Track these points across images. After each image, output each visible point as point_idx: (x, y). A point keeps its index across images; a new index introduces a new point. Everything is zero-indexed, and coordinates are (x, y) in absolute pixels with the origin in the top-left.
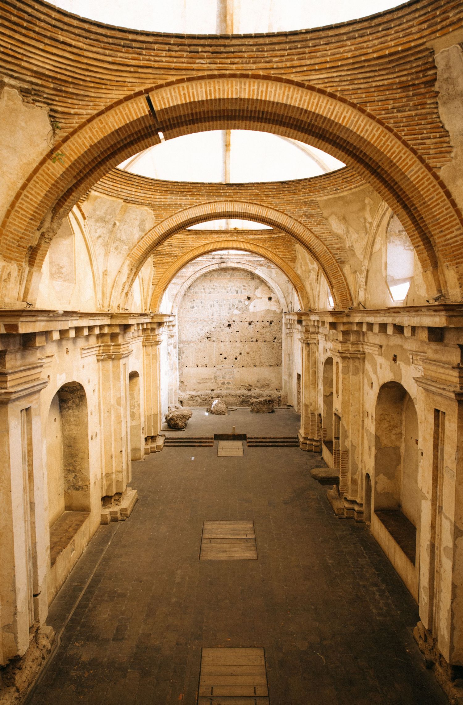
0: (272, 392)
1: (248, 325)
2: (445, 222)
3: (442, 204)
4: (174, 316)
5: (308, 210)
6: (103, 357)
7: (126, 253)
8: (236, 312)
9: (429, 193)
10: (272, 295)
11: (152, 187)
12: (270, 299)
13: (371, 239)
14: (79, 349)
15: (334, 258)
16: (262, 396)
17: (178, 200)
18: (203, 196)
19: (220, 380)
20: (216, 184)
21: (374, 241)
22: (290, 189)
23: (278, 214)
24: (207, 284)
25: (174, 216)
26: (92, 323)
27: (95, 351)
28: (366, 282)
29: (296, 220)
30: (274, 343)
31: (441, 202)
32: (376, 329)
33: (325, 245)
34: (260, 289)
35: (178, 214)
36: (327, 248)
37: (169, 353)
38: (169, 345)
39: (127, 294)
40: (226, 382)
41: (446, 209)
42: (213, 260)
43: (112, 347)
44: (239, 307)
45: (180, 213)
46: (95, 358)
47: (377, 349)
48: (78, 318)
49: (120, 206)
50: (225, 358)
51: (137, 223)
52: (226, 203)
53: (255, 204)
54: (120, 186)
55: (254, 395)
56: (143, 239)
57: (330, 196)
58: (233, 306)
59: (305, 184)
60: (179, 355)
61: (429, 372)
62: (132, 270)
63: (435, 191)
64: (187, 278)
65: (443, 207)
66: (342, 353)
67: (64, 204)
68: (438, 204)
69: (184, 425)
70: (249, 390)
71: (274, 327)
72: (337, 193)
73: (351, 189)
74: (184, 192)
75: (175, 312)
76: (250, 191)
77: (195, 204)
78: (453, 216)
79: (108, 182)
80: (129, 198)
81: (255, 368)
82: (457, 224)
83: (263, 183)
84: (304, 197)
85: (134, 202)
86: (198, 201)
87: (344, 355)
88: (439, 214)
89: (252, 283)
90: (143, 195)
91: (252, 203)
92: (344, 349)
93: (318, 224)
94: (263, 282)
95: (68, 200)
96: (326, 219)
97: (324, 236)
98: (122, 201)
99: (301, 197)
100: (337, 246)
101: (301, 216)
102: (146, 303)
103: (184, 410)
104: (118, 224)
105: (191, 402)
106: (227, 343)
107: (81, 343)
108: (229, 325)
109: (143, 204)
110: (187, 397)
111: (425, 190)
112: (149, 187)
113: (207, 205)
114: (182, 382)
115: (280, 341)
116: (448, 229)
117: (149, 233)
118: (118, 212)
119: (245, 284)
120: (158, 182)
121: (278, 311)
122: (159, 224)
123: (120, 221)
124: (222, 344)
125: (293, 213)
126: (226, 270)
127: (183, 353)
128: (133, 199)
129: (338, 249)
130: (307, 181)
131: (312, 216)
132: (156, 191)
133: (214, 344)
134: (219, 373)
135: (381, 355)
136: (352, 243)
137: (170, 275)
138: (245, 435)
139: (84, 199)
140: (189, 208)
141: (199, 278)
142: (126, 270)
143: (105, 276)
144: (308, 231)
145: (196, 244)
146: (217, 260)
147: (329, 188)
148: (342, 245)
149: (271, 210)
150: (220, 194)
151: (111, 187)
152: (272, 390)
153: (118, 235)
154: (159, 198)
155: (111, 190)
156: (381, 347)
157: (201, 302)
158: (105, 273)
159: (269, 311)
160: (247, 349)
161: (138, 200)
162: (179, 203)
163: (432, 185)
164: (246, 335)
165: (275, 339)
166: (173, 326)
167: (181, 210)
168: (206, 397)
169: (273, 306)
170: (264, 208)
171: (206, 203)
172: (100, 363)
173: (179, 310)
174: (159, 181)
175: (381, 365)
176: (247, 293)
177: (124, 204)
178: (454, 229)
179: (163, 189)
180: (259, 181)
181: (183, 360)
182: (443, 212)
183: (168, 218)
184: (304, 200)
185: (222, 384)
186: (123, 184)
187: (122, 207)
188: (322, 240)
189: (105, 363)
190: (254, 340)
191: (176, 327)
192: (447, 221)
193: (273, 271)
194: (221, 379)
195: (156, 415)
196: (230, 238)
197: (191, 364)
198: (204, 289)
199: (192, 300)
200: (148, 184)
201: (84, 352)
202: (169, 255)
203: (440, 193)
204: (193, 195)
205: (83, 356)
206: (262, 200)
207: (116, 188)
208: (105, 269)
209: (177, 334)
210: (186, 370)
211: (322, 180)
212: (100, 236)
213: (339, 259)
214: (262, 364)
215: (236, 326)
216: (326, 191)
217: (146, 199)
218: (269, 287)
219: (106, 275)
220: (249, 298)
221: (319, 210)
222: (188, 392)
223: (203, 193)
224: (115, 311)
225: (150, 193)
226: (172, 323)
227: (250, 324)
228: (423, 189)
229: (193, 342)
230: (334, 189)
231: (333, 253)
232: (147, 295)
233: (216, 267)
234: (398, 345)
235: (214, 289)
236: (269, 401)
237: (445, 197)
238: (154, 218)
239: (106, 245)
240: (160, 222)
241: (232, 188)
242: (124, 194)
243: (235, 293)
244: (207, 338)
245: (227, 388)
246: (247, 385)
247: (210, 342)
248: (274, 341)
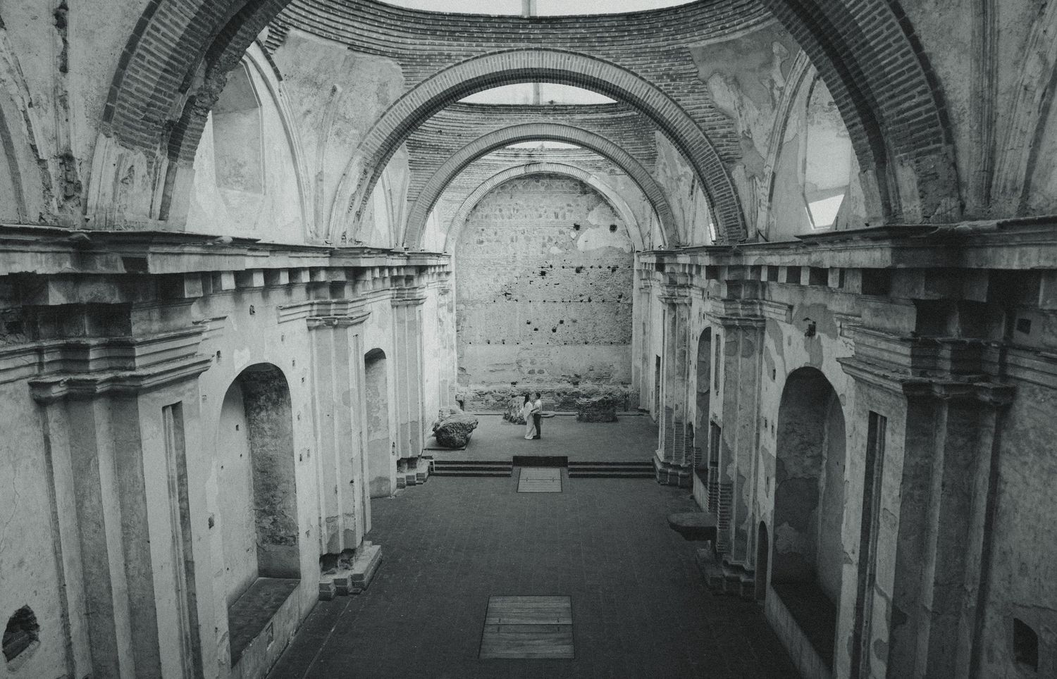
0: (614, 387)
1: (574, 273)
2: (900, 79)
3: (895, 46)
4: (449, 257)
5: (673, 65)
6: (317, 323)
7: (355, 142)
8: (555, 250)
9: (873, 24)
10: (617, 222)
11: (399, 23)
12: (613, 228)
13: (782, 118)
14: (274, 308)
15: (717, 152)
16: (596, 393)
17: (445, 48)
18: (488, 40)
19: (527, 367)
20: (511, 17)
21: (786, 121)
22: (642, 27)
23: (619, 73)
24: (504, 201)
25: (439, 76)
26: (295, 263)
27: (304, 312)
28: (771, 195)
29: (652, 85)
30: (619, 305)
31: (895, 42)
32: (783, 276)
33: (700, 128)
34: (596, 210)
35: (446, 73)
36: (704, 134)
37: (440, 320)
38: (440, 306)
39: (358, 215)
40: (536, 370)
41: (903, 55)
42: (516, 160)
43: (333, 307)
44: (560, 243)
45: (449, 71)
46: (303, 324)
47: (784, 312)
48: (268, 254)
49: (343, 58)
50: (536, 330)
51: (373, 88)
52: (530, 52)
53: (580, 54)
54: (341, 20)
55: (584, 393)
56: (385, 117)
57: (712, 41)
58: (550, 239)
59: (668, 18)
60: (458, 324)
61: (864, 348)
62: (365, 172)
63: (884, 21)
64: (471, 191)
65: (897, 50)
66: (727, 319)
67: (227, 44)
68: (889, 46)
69: (464, 441)
70: (576, 384)
71: (619, 278)
72: (725, 34)
73: (748, 27)
74: (455, 32)
75: (451, 249)
76: (571, 31)
77: (475, 55)
78: (915, 67)
79: (319, 13)
80: (357, 43)
81: (586, 346)
82: (921, 82)
83: (594, 17)
84: (666, 43)
85: (366, 51)
86: (479, 49)
87: (729, 322)
88: (890, 63)
89: (584, 201)
90: (383, 37)
91: (575, 54)
92: (730, 312)
93: (689, 92)
94: (601, 198)
95: (234, 39)
96: (705, 83)
97: (700, 113)
98: (345, 47)
99: (661, 43)
100: (722, 131)
101: (660, 77)
102: (397, 232)
103: (465, 417)
104: (339, 89)
105: (478, 404)
106: (540, 305)
107: (278, 297)
108: (543, 274)
109: (383, 54)
110: (471, 394)
111: (866, 20)
112: (393, 22)
113: (495, 56)
114: (462, 369)
115: (629, 301)
116: (905, 91)
117: (395, 107)
118: (339, 67)
119: (571, 203)
120: (409, 14)
121: (627, 249)
122: (412, 90)
123: (343, 84)
124: (530, 306)
125: (647, 71)
126: (538, 177)
127: (465, 320)
128: (366, 45)
129: (725, 136)
130: (671, 12)
131: (680, 76)
132: (406, 30)
133: (517, 304)
134: (524, 354)
135: (790, 321)
136: (748, 126)
137: (437, 183)
138: (565, 458)
139: (278, 43)
140: (464, 62)
141: (491, 192)
142: (355, 173)
143: (319, 183)
144: (672, 105)
145: (483, 130)
146: (523, 160)
147: (710, 25)
148: (729, 130)
149: (608, 66)
150: (517, 36)
151: (325, 22)
152: (614, 383)
153: (341, 111)
154: (412, 44)
155: (326, 28)
156: (791, 308)
157: (496, 233)
158: (319, 178)
159: (611, 249)
160: (573, 315)
161: (374, 47)
162: (446, 53)
163: (880, 9)
164: (572, 290)
165: (620, 297)
166: (448, 273)
167: (450, 64)
168: (503, 395)
169: (619, 242)
170: (597, 62)
171: (495, 53)
172: (314, 332)
173: (457, 247)
174: (411, 11)
175: (790, 338)
176: (573, 218)
177: (349, 53)
178: (914, 92)
179: (418, 26)
180: (588, 12)
181: (464, 333)
182: (896, 59)
183: (427, 80)
184: (667, 48)
185: (529, 373)
186: (347, 16)
187: (346, 59)
188: (697, 120)
189: (321, 333)
190: (585, 298)
191: (453, 276)
192: (904, 78)
193: (619, 178)
194: (529, 365)
195: (414, 423)
196: (542, 119)
197: (478, 337)
198: (501, 210)
199: (480, 230)
200: (391, 16)
201: (282, 313)
202: (436, 149)
203: (892, 24)
204: (471, 38)
205: (282, 320)
206: (592, 48)
207: (333, 24)
208: (320, 169)
209: (454, 288)
210: (469, 349)
211: (698, 12)
212: (309, 112)
213: (726, 154)
214: (597, 341)
215: (555, 276)
216: (704, 32)
217: (388, 44)
218: (612, 208)
219: (321, 180)
220: (577, 227)
221: (692, 66)
222: (472, 387)
223: (489, 35)
224: (337, 243)
225: (396, 33)
226: (446, 269)
227: (578, 271)
228: (862, 18)
229: (481, 302)
230: (719, 27)
231: (716, 144)
232: (400, 219)
233: (521, 171)
234: (819, 305)
235: (517, 210)
236: (609, 402)
237: (902, 33)
238: (404, 79)
239: (319, 127)
240: (413, 86)
241: (540, 26)
242: (349, 35)
243: (553, 218)
244: (506, 294)
245: (539, 381)
246: (573, 376)
247: (510, 302)
248: (619, 302)
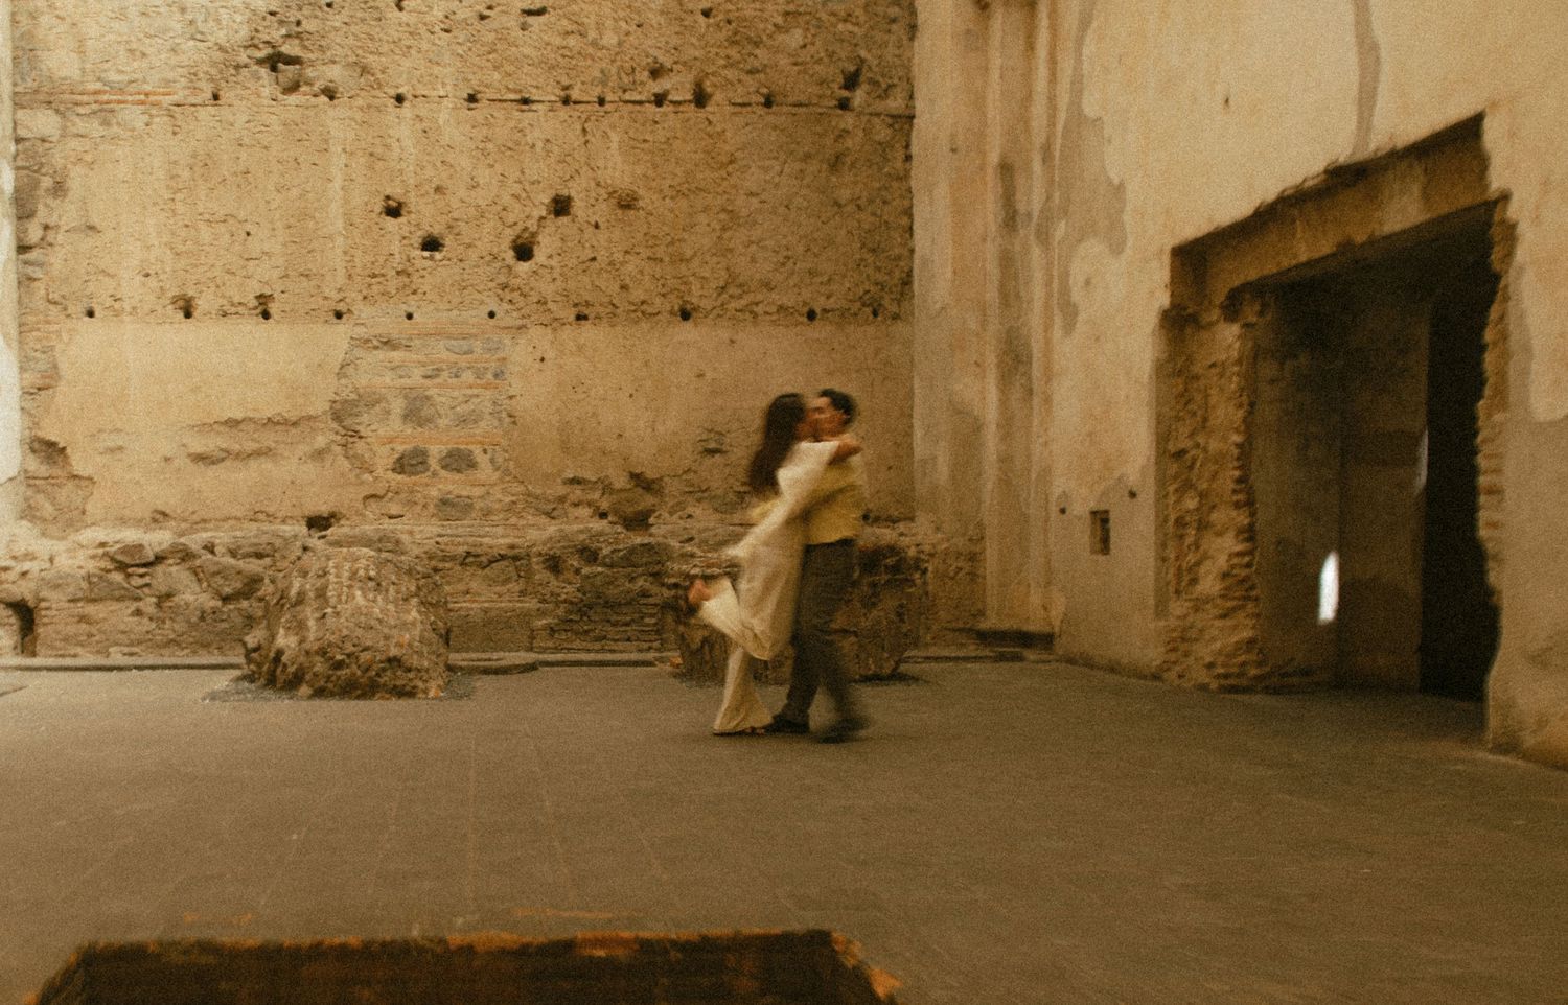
19: (386, 434)
30: (849, 120)
40: (436, 451)
50: (431, 244)
60: (23, 212)
70: (639, 516)
81: (687, 331)
105: (116, 615)
106: (449, 118)
110: (81, 568)
114: (49, 450)
115: (895, 104)
124: (401, 127)
127: (59, 189)
133: (336, 120)
134: (375, 373)
160: (618, 170)
164: (610, 39)
165: (851, 82)
168: (254, 566)
181: (57, 260)
185: (400, 466)
190: (678, 86)
194: (396, 425)
197: (132, 288)
210: (85, 346)
214: (740, 301)
222: (91, 535)
229: (146, 101)
244: (274, 61)
245: (448, 507)
246: (620, 481)
247: (293, 99)
248: (844, 105)
